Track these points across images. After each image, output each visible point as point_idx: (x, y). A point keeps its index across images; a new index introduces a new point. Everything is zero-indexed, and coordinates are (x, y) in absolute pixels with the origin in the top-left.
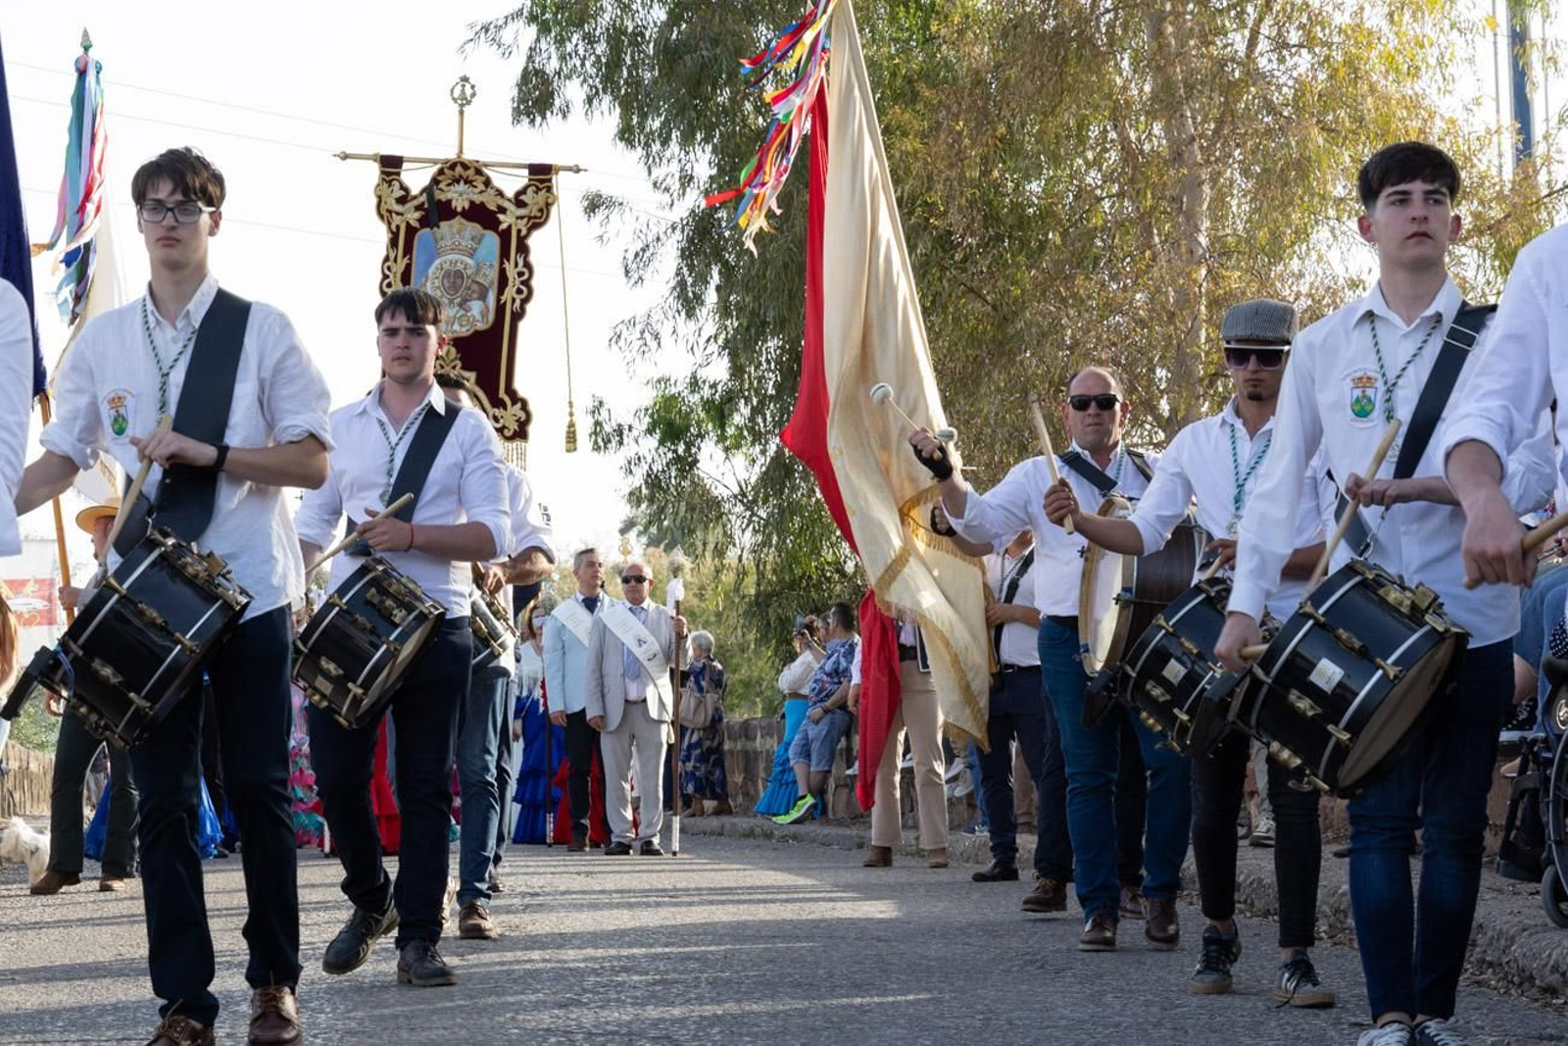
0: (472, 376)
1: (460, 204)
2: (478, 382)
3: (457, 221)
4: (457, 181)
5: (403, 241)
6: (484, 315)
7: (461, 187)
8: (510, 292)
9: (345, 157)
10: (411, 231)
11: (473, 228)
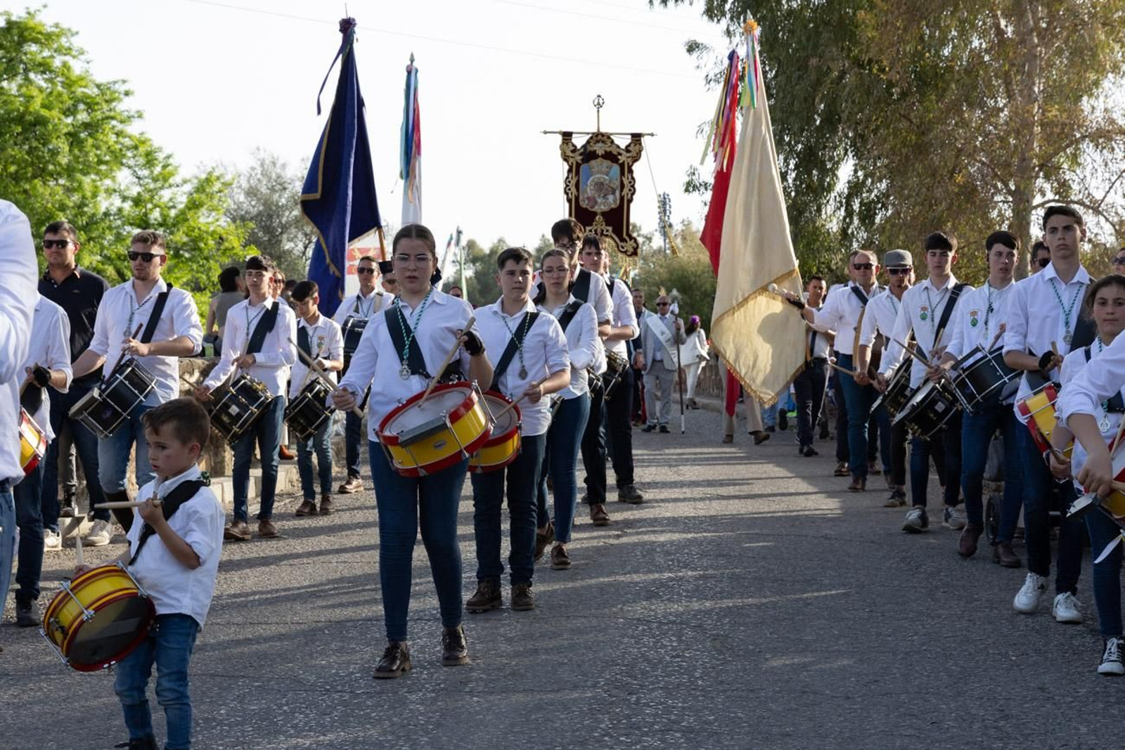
0: (610, 229)
1: (600, 152)
2: (613, 231)
3: (599, 160)
4: (598, 142)
5: (574, 170)
6: (615, 201)
7: (600, 144)
8: (626, 191)
9: (545, 133)
10: (578, 165)
11: (607, 163)
